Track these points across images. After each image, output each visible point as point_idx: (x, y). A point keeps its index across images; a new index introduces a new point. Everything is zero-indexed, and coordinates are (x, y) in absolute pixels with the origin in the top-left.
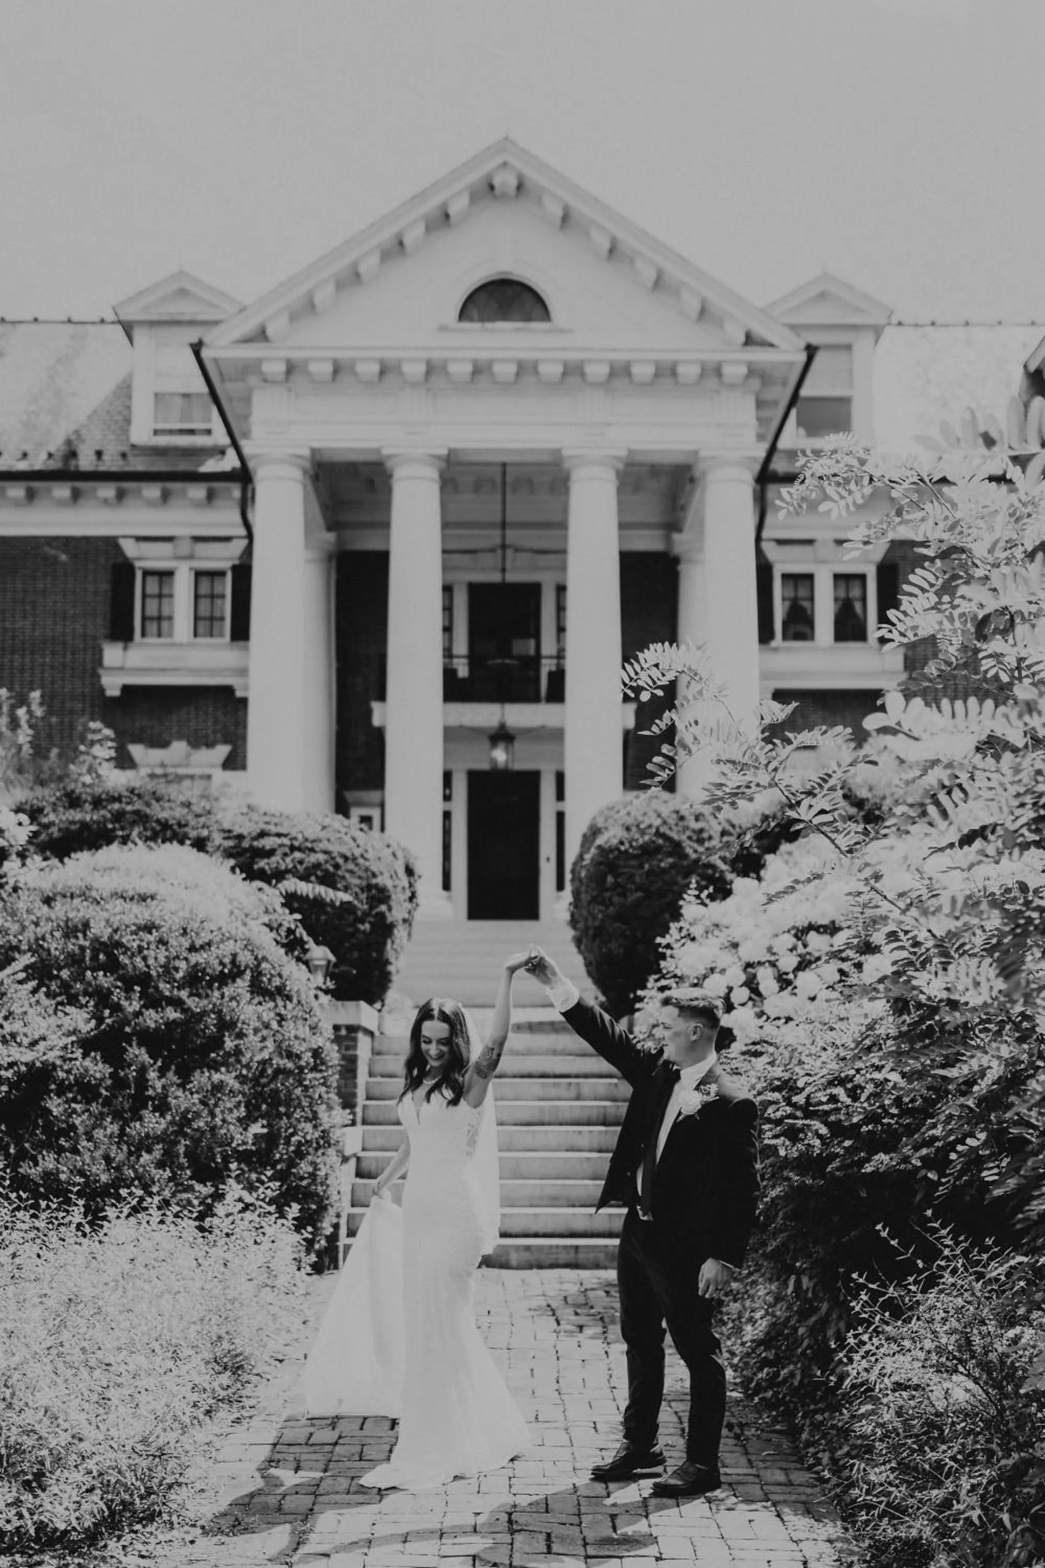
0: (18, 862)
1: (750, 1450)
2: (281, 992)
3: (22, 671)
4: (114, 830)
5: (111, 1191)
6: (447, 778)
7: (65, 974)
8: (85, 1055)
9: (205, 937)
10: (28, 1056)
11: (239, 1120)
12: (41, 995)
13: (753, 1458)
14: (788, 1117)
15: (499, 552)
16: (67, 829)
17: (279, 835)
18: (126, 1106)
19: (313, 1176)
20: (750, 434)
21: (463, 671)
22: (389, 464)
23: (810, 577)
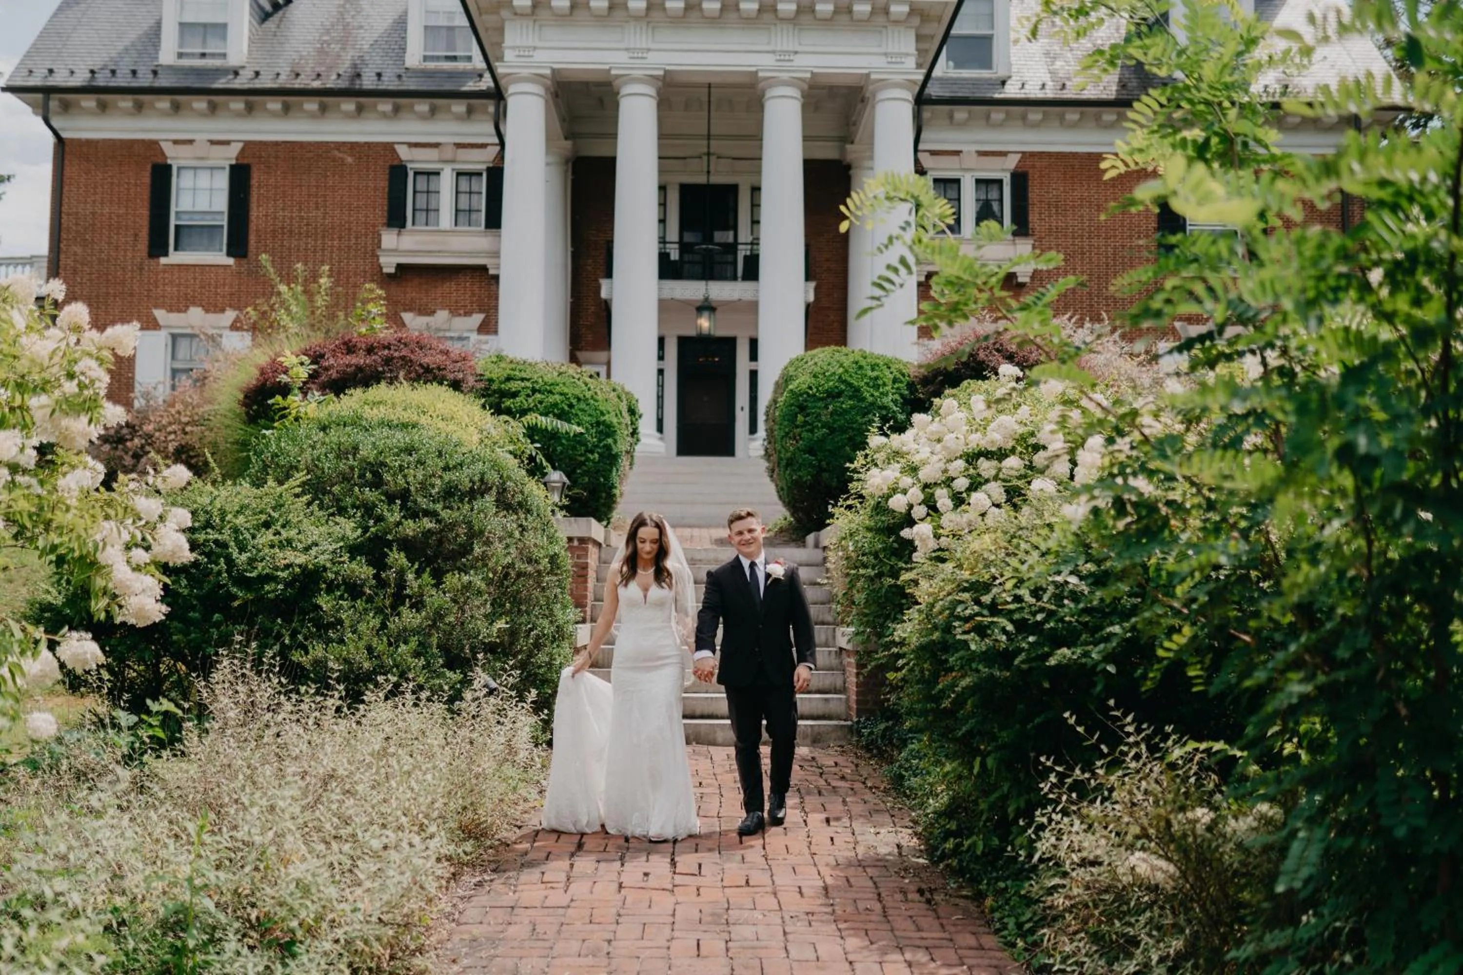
0: (300, 396)
1: (942, 914)
2: (524, 507)
3: (315, 251)
4: (384, 372)
5: (369, 678)
6: (661, 341)
7: (336, 489)
8: (352, 559)
9: (458, 458)
10: (301, 559)
11: (486, 616)
12: (315, 507)
13: (944, 922)
14: (977, 614)
15: (705, 158)
16: (344, 372)
17: (523, 380)
18: (387, 603)
19: (550, 665)
20: (910, 63)
21: (675, 255)
22: (616, 83)
23: (957, 181)
